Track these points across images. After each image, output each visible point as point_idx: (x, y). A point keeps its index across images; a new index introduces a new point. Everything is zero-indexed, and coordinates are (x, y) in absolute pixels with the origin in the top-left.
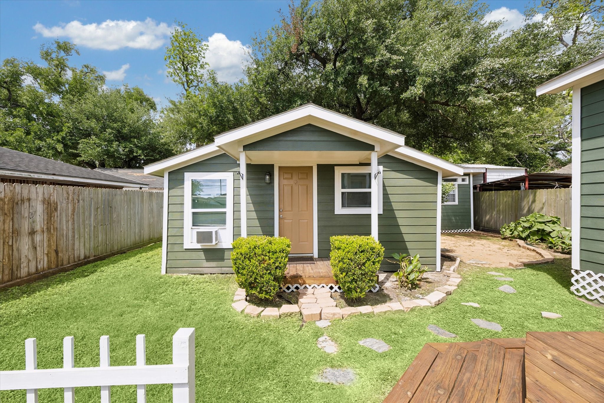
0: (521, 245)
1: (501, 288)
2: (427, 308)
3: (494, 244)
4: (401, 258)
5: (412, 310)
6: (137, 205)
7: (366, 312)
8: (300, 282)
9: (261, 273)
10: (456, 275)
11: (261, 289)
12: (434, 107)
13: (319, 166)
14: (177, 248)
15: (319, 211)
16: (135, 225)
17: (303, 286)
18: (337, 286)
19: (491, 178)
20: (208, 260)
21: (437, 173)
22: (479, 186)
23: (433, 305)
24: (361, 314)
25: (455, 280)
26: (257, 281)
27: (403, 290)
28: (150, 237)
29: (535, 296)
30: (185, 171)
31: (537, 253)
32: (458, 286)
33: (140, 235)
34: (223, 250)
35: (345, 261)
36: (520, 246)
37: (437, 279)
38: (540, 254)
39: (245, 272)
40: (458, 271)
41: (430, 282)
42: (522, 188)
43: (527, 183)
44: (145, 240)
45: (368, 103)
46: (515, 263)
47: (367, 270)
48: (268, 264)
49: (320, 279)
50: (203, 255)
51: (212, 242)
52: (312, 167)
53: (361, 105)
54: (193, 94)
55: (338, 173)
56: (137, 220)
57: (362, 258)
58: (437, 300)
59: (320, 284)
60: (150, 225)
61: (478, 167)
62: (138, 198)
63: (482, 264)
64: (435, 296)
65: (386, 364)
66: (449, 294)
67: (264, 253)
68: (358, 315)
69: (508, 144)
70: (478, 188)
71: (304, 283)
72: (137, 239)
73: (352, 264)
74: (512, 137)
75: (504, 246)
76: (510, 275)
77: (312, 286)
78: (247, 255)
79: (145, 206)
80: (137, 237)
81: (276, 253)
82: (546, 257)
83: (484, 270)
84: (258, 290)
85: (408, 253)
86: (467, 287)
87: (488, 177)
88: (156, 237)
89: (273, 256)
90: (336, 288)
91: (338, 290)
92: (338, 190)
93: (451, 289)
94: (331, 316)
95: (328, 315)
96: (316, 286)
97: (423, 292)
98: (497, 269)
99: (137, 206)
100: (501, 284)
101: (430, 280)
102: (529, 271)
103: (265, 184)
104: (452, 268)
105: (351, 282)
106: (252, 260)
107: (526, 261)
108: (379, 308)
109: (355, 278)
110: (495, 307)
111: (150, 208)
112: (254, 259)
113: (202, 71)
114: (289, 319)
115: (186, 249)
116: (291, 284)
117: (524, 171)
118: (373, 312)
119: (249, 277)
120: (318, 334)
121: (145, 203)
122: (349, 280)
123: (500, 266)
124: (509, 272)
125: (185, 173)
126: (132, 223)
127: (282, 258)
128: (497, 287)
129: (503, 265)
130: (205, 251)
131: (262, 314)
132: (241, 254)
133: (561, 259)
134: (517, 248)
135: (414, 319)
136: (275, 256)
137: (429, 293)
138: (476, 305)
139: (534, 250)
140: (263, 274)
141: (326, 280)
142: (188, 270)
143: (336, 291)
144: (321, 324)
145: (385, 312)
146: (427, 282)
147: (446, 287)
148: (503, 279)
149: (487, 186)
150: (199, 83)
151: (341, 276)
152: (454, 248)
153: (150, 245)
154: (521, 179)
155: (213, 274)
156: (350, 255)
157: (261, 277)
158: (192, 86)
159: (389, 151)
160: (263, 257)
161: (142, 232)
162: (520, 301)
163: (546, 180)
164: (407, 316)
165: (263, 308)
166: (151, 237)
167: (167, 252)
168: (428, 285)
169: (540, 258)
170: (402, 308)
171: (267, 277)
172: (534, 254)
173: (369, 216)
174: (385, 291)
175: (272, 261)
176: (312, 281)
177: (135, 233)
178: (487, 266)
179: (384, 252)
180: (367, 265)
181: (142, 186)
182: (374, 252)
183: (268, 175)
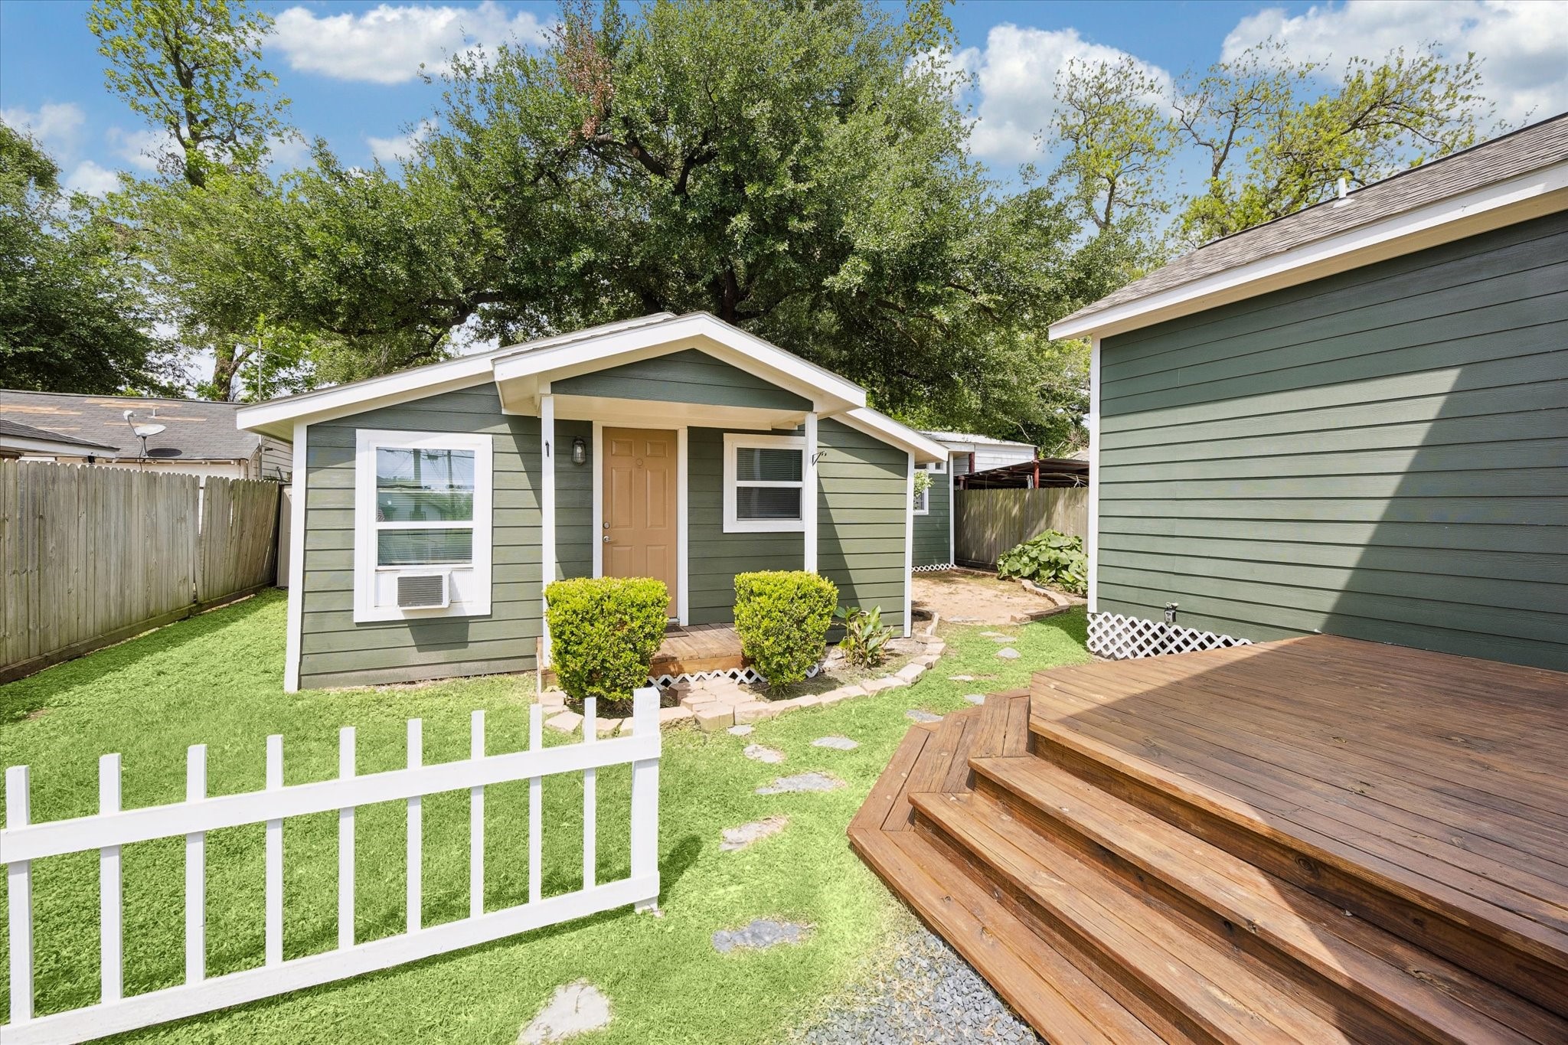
0: (1028, 588)
1: (1001, 653)
2: (901, 688)
3: (988, 588)
4: (848, 614)
5: (880, 694)
6: (114, 511)
7: (808, 704)
8: (672, 670)
9: (615, 649)
10: (936, 639)
11: (613, 681)
12: (887, 313)
13: (693, 431)
14: (331, 622)
15: (691, 525)
16: (108, 572)
17: (680, 678)
18: (744, 672)
19: (985, 462)
20: (421, 647)
21: (907, 454)
22: (963, 478)
23: (909, 684)
24: (802, 709)
25: (936, 647)
26: (608, 665)
27: (858, 669)
28: (148, 609)
29: (1043, 658)
30: (359, 424)
31: (1049, 599)
32: (941, 654)
33: (122, 604)
34: (464, 621)
35: (774, 615)
36: (1025, 589)
37: (907, 649)
38: (1053, 601)
39: (581, 649)
40: (938, 633)
41: (897, 655)
42: (1030, 485)
43: (1037, 475)
44: (134, 617)
45: (750, 279)
46: (1019, 616)
47: (810, 630)
48: (630, 631)
49: (711, 662)
50: (411, 636)
51: (439, 600)
52: (675, 432)
53: (735, 281)
54: (212, 159)
55: (731, 446)
56: (113, 559)
57: (803, 608)
58: (915, 675)
59: (712, 670)
60: (147, 573)
61: (960, 440)
62: (117, 490)
63: (972, 622)
64: (911, 671)
65: (861, 760)
66: (929, 666)
67: (622, 608)
68: (796, 711)
69: (1006, 403)
70: (962, 483)
71: (681, 671)
72: (113, 614)
73: (785, 619)
74: (1012, 389)
75: (1003, 591)
76: (1013, 634)
77: (697, 676)
78: (587, 613)
79: (135, 516)
80: (112, 608)
81: (645, 607)
82: (1060, 604)
83: (975, 629)
84: (608, 684)
85: (858, 605)
86: (954, 657)
87: (976, 460)
88: (164, 608)
89: (639, 614)
90: (742, 675)
91: (746, 680)
92: (731, 483)
93: (932, 659)
94: (753, 716)
95: (747, 716)
96: (704, 675)
97: (890, 669)
98: (993, 628)
99: (114, 516)
100: (1001, 646)
101: (896, 652)
102: (1038, 627)
103: (571, 466)
104: (929, 629)
105: (782, 654)
106: (596, 624)
107: (1033, 611)
108: (827, 698)
109: (792, 645)
110: (994, 678)
111: (148, 521)
112: (601, 620)
113: (247, 95)
114: (676, 731)
115: (358, 624)
116: (655, 676)
117: (1033, 451)
118: (820, 704)
119: (590, 658)
120: (739, 744)
121: (135, 508)
122: (780, 650)
123: (997, 623)
124: (1011, 631)
125: (358, 431)
126: (100, 566)
127: (657, 616)
128: (995, 651)
129: (1002, 622)
130: (416, 626)
131: (622, 729)
132: (574, 612)
133: (1078, 607)
134: (1021, 593)
135: (881, 705)
136: (645, 613)
137: (899, 670)
138: (969, 678)
139: (1045, 595)
140: (619, 651)
141: (723, 663)
142: (367, 676)
143: (741, 682)
144: (738, 731)
145: (839, 702)
146: (892, 654)
147: (923, 657)
148: (1003, 640)
149: (976, 478)
150: (237, 132)
151: (766, 643)
152: (926, 600)
153: (146, 633)
154: (1026, 469)
155: (441, 679)
156: (780, 605)
157: (616, 656)
158: (209, 138)
159: (834, 413)
160: (618, 616)
161: (127, 592)
162: (1025, 667)
163: (1063, 471)
164: (873, 704)
165: (620, 720)
166: (152, 608)
167: (302, 634)
168: (895, 658)
169: (1051, 606)
170: (864, 693)
171: (627, 656)
172: (1044, 601)
173: (799, 536)
174: (828, 674)
175: (636, 624)
176: (697, 666)
177: (107, 595)
178: (980, 624)
179: (838, 595)
180: (809, 621)
181: (95, 453)
182: (821, 597)
183: (580, 445)
